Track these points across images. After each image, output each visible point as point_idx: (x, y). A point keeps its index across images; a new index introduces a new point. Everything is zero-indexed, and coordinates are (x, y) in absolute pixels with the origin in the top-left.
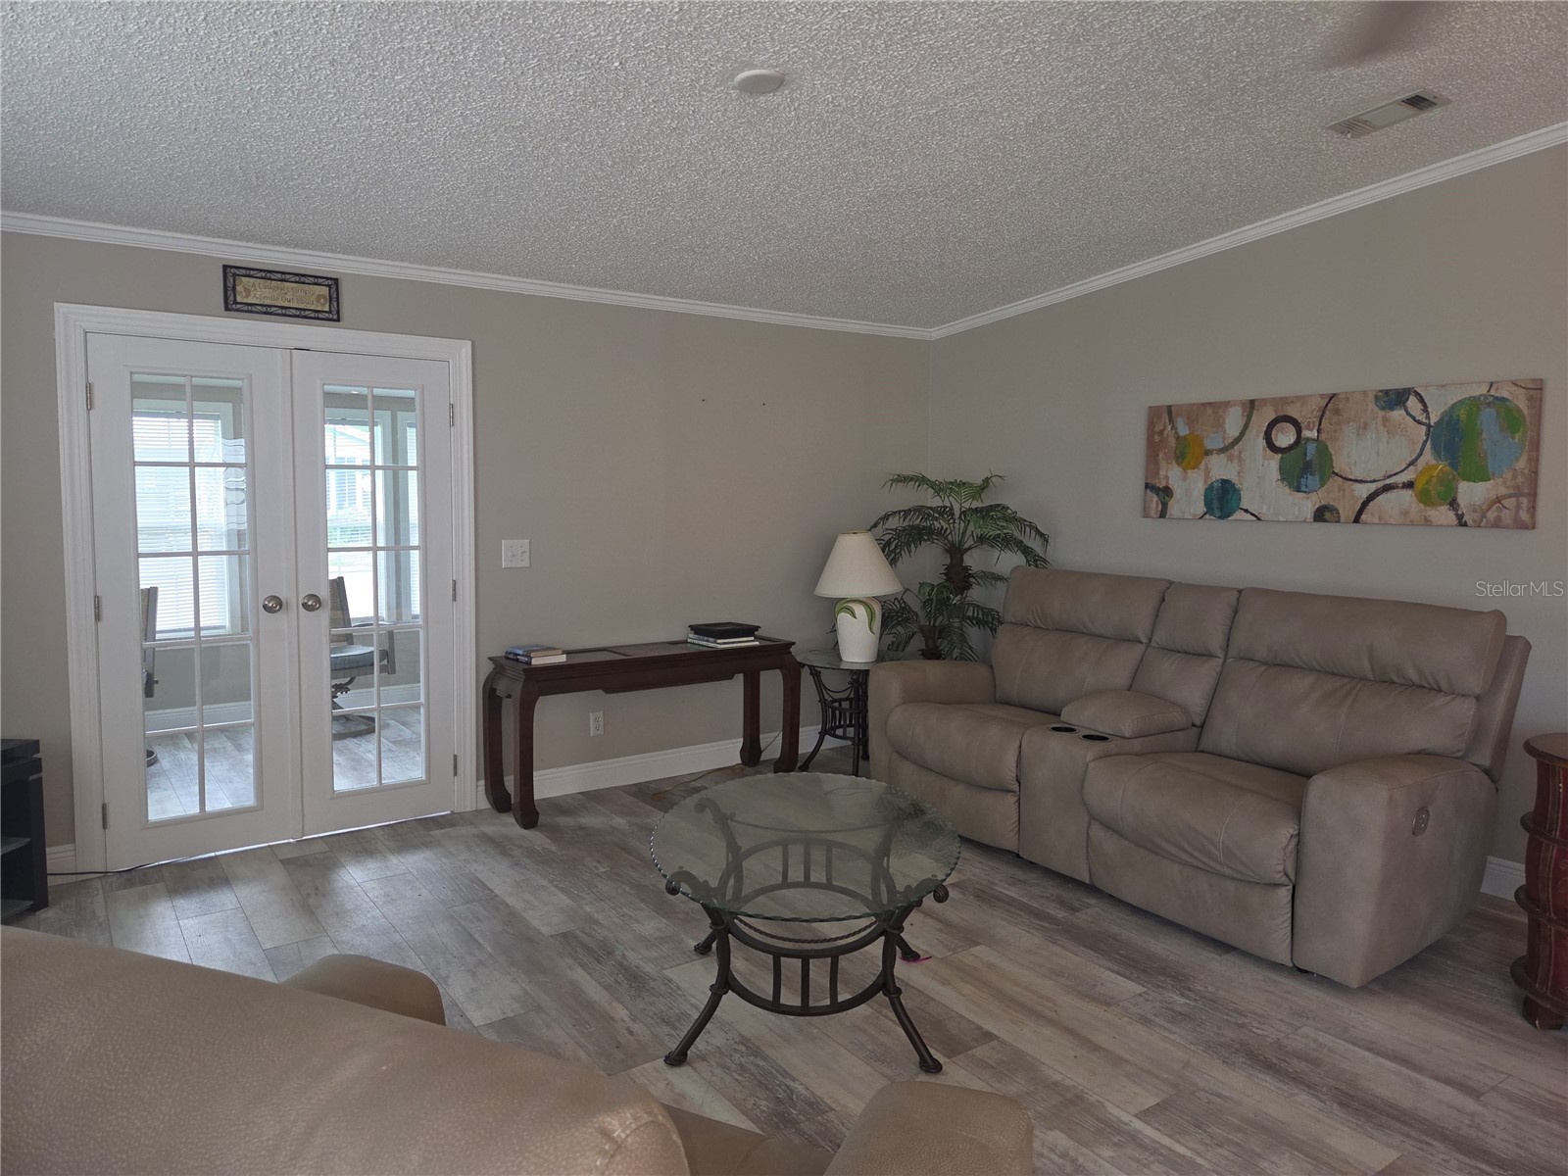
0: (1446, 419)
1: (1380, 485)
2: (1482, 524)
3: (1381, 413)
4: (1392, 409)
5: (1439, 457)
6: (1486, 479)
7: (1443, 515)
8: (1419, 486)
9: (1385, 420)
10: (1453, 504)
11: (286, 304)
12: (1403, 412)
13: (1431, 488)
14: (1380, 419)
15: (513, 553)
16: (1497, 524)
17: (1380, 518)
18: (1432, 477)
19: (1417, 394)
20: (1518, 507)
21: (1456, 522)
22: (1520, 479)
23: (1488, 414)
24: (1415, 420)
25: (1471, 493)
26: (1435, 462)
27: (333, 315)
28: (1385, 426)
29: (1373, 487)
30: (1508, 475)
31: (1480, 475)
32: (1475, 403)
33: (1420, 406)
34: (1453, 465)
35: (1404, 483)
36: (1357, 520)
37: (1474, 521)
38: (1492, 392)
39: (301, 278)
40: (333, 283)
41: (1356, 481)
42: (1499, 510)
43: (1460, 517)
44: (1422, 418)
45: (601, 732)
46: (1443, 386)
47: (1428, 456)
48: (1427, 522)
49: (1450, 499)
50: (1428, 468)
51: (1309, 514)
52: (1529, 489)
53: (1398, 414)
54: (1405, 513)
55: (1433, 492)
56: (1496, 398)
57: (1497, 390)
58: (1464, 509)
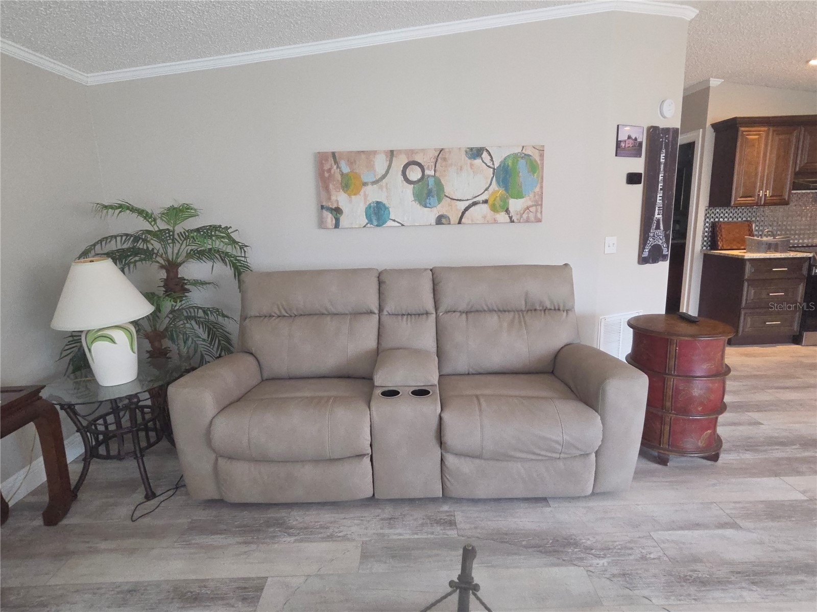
0: (502, 165)
1: (470, 202)
2: (521, 221)
3: (469, 161)
4: (475, 159)
5: (500, 186)
6: (521, 197)
7: (502, 217)
8: (490, 202)
9: (472, 165)
10: (507, 211)
12: (480, 161)
13: (496, 203)
14: (469, 164)
16: (528, 221)
17: (472, 221)
18: (497, 197)
19: (487, 151)
20: (537, 211)
21: (508, 220)
22: (537, 197)
23: (522, 163)
24: (487, 165)
25: (516, 205)
26: (497, 189)
28: (471, 168)
29: (467, 204)
30: (532, 195)
31: (519, 196)
32: (516, 157)
33: (489, 158)
34: (507, 190)
35: (483, 201)
36: (460, 223)
37: (518, 219)
38: (524, 151)
41: (458, 200)
42: (528, 213)
43: (511, 218)
44: (490, 164)
46: (500, 147)
47: (494, 186)
48: (495, 221)
49: (505, 209)
50: (495, 192)
51: (433, 221)
52: (539, 203)
53: (478, 161)
54: (484, 217)
55: (498, 205)
56: (525, 155)
57: (526, 150)
58: (512, 214)
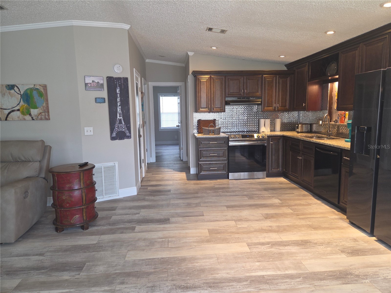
0: (25, 93)
1: (11, 110)
2: (38, 119)
3: (8, 91)
4: (11, 90)
5: (25, 103)
6: (37, 108)
7: (28, 117)
8: (21, 110)
9: (9, 93)
10: (30, 115)
12: (14, 91)
13: (24, 111)
14: (8, 93)
16: (41, 119)
17: (12, 119)
18: (24, 108)
19: (17, 86)
20: (45, 115)
21: (31, 119)
22: (45, 108)
23: (35, 93)
24: (17, 93)
25: (34, 112)
26: (24, 104)
28: (9, 94)
29: (9, 111)
30: (42, 107)
31: (36, 107)
32: (31, 89)
33: (18, 89)
34: (29, 105)
35: (17, 109)
36: (6, 120)
37: (36, 119)
38: (35, 87)
41: (4, 109)
42: (41, 116)
43: (32, 118)
44: (19, 92)
46: (23, 85)
47: (22, 102)
48: (24, 119)
49: (29, 114)
50: (22, 106)
52: (47, 110)
53: (12, 91)
54: (19, 117)
55: (25, 112)
56: (36, 88)
57: (36, 86)
58: (33, 116)
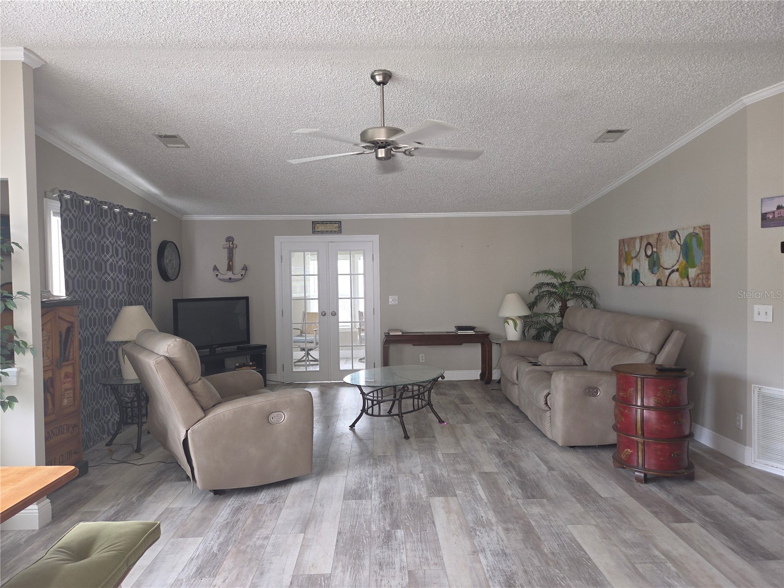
0: (685, 242)
1: (671, 270)
2: (695, 286)
3: (670, 240)
4: (672, 239)
5: (684, 258)
6: (695, 267)
7: (685, 282)
8: (680, 270)
9: (671, 243)
10: (688, 277)
11: (327, 230)
13: (682, 271)
15: (392, 300)
16: (698, 285)
17: (672, 284)
18: (683, 266)
19: (678, 232)
20: (703, 279)
21: (688, 285)
22: (703, 267)
23: (694, 240)
25: (692, 272)
26: (683, 260)
27: (339, 231)
28: (671, 245)
29: (669, 271)
30: (700, 265)
31: (694, 265)
32: (691, 235)
33: (679, 237)
34: (687, 261)
35: (676, 269)
36: (666, 285)
37: (693, 284)
39: (331, 222)
40: (339, 222)
41: (665, 269)
42: (698, 280)
44: (679, 242)
45: (424, 361)
46: (684, 229)
47: (681, 257)
48: (682, 285)
50: (681, 263)
51: (655, 284)
52: (706, 272)
53: (674, 241)
54: (677, 282)
55: (683, 273)
56: (696, 233)
57: (695, 230)
58: (690, 280)
